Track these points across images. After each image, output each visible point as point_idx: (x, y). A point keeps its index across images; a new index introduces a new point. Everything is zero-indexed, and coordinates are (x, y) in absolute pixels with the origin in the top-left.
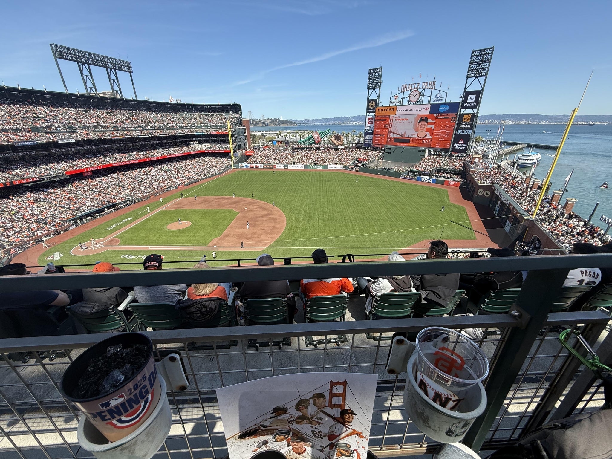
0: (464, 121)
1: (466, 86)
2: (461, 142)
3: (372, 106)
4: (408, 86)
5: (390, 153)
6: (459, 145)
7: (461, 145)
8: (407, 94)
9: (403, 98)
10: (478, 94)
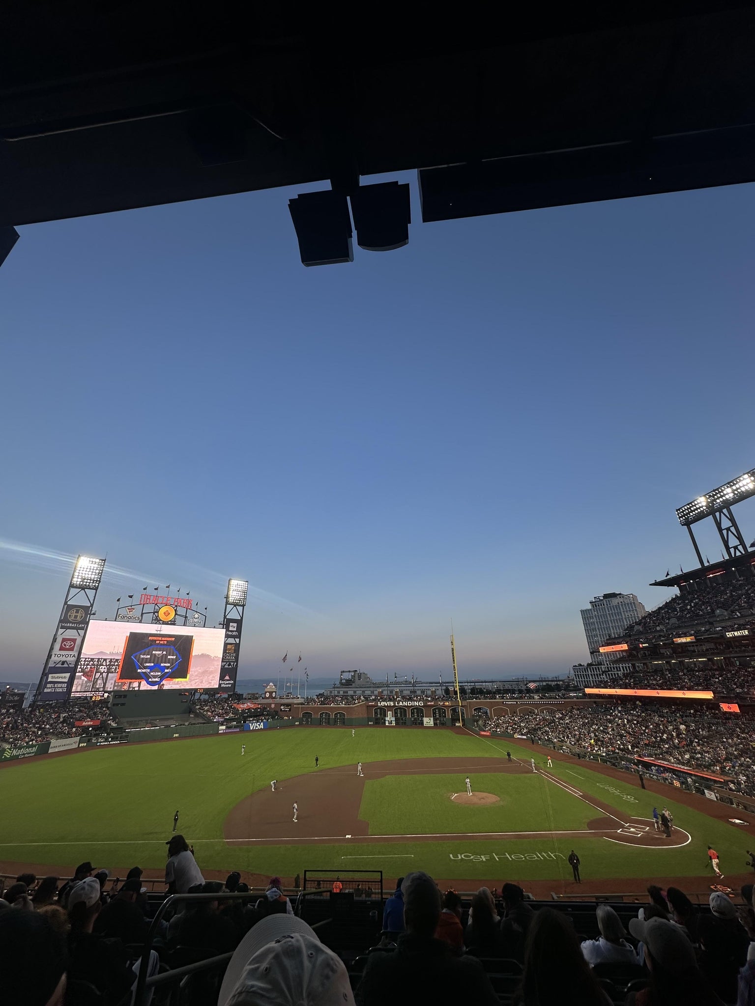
0: (227, 652)
1: (225, 613)
2: (227, 678)
3: (76, 617)
4: (152, 597)
5: (123, 704)
6: (226, 682)
7: (227, 682)
8: (149, 608)
9: (142, 614)
10: (239, 622)
